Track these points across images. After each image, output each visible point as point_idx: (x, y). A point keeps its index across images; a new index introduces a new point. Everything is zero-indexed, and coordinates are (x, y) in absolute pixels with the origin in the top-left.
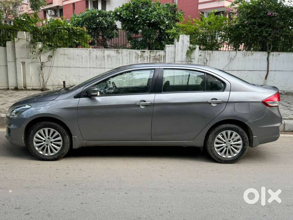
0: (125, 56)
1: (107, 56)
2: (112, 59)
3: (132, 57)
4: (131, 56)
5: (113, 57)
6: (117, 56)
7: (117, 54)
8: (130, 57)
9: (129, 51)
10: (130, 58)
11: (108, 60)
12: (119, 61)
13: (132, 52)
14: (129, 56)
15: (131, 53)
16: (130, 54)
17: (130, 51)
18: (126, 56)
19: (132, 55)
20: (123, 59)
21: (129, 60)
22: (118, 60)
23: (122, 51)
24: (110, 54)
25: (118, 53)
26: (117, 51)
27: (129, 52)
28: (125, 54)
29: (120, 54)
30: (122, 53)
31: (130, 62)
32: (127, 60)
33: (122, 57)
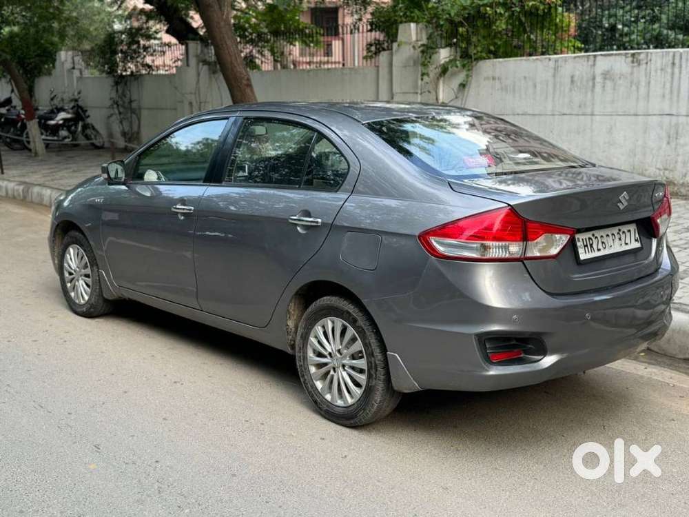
0: (656, 71)
1: (602, 74)
2: (615, 84)
3: (680, 73)
4: (677, 70)
5: (620, 78)
6: (632, 73)
7: (633, 67)
8: (673, 74)
9: (671, 54)
10: (672, 78)
11: (604, 87)
12: (638, 88)
13: (681, 58)
14: (669, 70)
15: (677, 61)
16: (673, 64)
17: (674, 56)
18: (659, 71)
19: (681, 66)
20: (649, 83)
21: (668, 85)
22: (634, 88)
23: (647, 56)
24: (612, 69)
25: (636, 64)
26: (633, 55)
27: (671, 58)
28: (659, 65)
29: (643, 67)
30: (647, 63)
31: (671, 92)
32: (664, 85)
33: (648, 75)
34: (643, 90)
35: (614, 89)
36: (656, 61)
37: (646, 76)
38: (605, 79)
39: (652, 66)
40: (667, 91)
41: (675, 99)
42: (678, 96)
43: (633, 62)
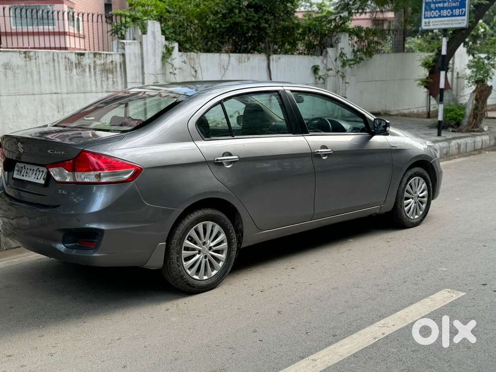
0: (43, 64)
1: (3, 65)
2: (14, 73)
3: (59, 66)
4: (56, 64)
5: (18, 69)
6: (26, 66)
7: (26, 61)
8: (54, 66)
9: (51, 53)
10: (54, 69)
11: (6, 75)
12: (32, 76)
13: (58, 56)
14: (51, 64)
15: (56, 58)
16: (54, 60)
17: (53, 55)
18: (45, 65)
19: (59, 62)
20: (39, 72)
21: (52, 74)
22: (29, 75)
23: (35, 54)
24: (10, 61)
25: (28, 59)
26: (25, 52)
27: (52, 56)
28: (44, 61)
29: (33, 61)
30: (36, 59)
31: (55, 79)
32: (50, 74)
33: (37, 66)
34: (36, 77)
35: (14, 76)
36: (41, 57)
37: (36, 68)
38: (6, 69)
39: (40, 61)
40: (53, 78)
41: (58, 83)
42: (60, 81)
43: (25, 57)
